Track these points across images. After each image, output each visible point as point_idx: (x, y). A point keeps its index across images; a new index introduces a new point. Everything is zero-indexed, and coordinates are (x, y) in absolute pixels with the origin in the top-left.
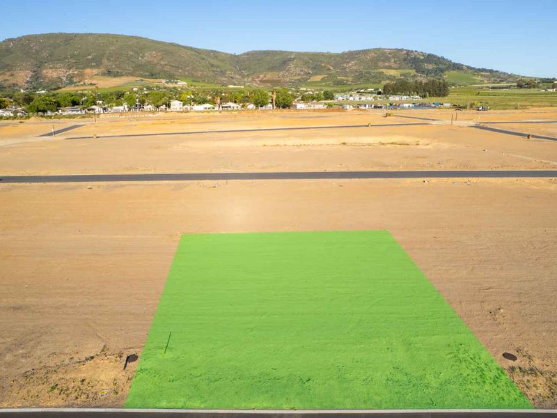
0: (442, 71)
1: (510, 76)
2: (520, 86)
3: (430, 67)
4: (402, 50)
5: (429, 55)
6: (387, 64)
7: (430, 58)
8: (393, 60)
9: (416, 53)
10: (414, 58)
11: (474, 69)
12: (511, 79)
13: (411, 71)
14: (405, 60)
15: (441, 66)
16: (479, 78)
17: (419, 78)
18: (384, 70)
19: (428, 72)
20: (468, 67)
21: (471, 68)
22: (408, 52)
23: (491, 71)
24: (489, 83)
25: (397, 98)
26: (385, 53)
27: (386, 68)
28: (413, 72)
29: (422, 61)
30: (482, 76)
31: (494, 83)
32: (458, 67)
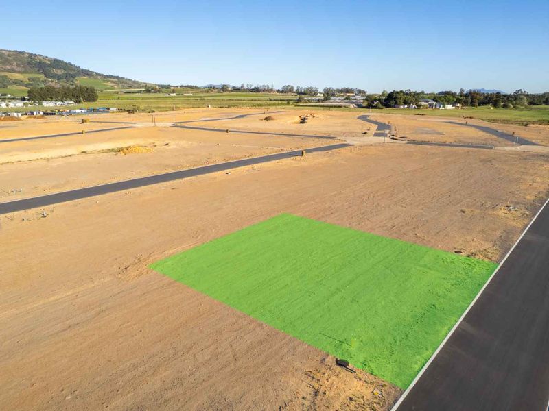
0: (73, 76)
1: (134, 82)
2: (148, 91)
3: (59, 72)
4: (23, 53)
5: (55, 60)
6: (8, 67)
7: (57, 63)
8: (15, 64)
9: (40, 58)
10: (40, 63)
11: (103, 75)
12: (136, 85)
13: (39, 76)
14: (29, 63)
15: (72, 72)
16: (109, 84)
17: (50, 83)
18: (6, 74)
19: (59, 78)
20: (97, 73)
21: (100, 75)
22: (31, 56)
23: (117, 77)
24: (119, 89)
25: (51, 104)
26: (3, 54)
27: (8, 71)
28: (42, 77)
29: (49, 65)
30: (112, 82)
31: (123, 88)
32: (86, 73)
